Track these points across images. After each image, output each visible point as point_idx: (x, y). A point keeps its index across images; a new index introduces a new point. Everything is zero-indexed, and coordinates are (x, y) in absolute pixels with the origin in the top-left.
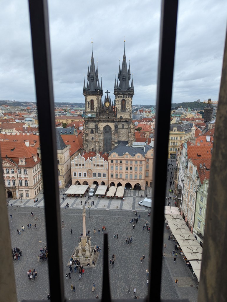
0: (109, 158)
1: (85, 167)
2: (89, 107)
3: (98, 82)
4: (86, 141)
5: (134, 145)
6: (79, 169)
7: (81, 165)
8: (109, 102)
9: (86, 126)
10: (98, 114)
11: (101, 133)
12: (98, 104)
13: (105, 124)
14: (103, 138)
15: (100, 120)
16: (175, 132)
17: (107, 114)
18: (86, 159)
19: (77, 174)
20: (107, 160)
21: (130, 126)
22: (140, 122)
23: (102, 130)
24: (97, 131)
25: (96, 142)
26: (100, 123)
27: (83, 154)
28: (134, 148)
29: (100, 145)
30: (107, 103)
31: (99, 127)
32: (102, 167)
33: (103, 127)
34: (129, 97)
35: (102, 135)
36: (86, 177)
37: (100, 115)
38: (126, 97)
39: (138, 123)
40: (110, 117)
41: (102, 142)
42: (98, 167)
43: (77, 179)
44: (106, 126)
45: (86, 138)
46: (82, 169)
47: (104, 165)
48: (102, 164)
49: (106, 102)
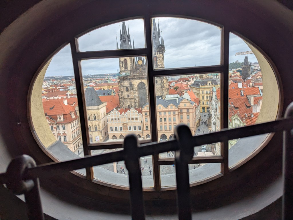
0: (143, 110)
1: (120, 121)
2: (123, 66)
3: (130, 42)
4: (122, 98)
5: (167, 98)
6: (115, 123)
7: (117, 119)
8: (141, 60)
9: (121, 84)
10: (132, 72)
11: (136, 90)
12: (131, 62)
13: (139, 81)
14: (138, 95)
15: (134, 78)
16: (209, 86)
17: (141, 71)
18: (121, 114)
19: (114, 129)
20: (141, 113)
21: (163, 81)
22: (177, 82)
23: (137, 87)
24: (131, 88)
25: (132, 99)
26: (134, 81)
27: (119, 110)
28: (167, 100)
29: (136, 101)
30: (140, 61)
31: (134, 85)
32: (137, 120)
33: (137, 84)
34: (160, 54)
35: (137, 92)
36: (122, 131)
37: (133, 73)
38: (157, 54)
39: (175, 83)
40: (143, 74)
41: (137, 99)
42: (133, 120)
43: (114, 133)
44: (140, 83)
45: (121, 96)
46: (118, 123)
47: (138, 118)
48: (136, 117)
49: (138, 60)
